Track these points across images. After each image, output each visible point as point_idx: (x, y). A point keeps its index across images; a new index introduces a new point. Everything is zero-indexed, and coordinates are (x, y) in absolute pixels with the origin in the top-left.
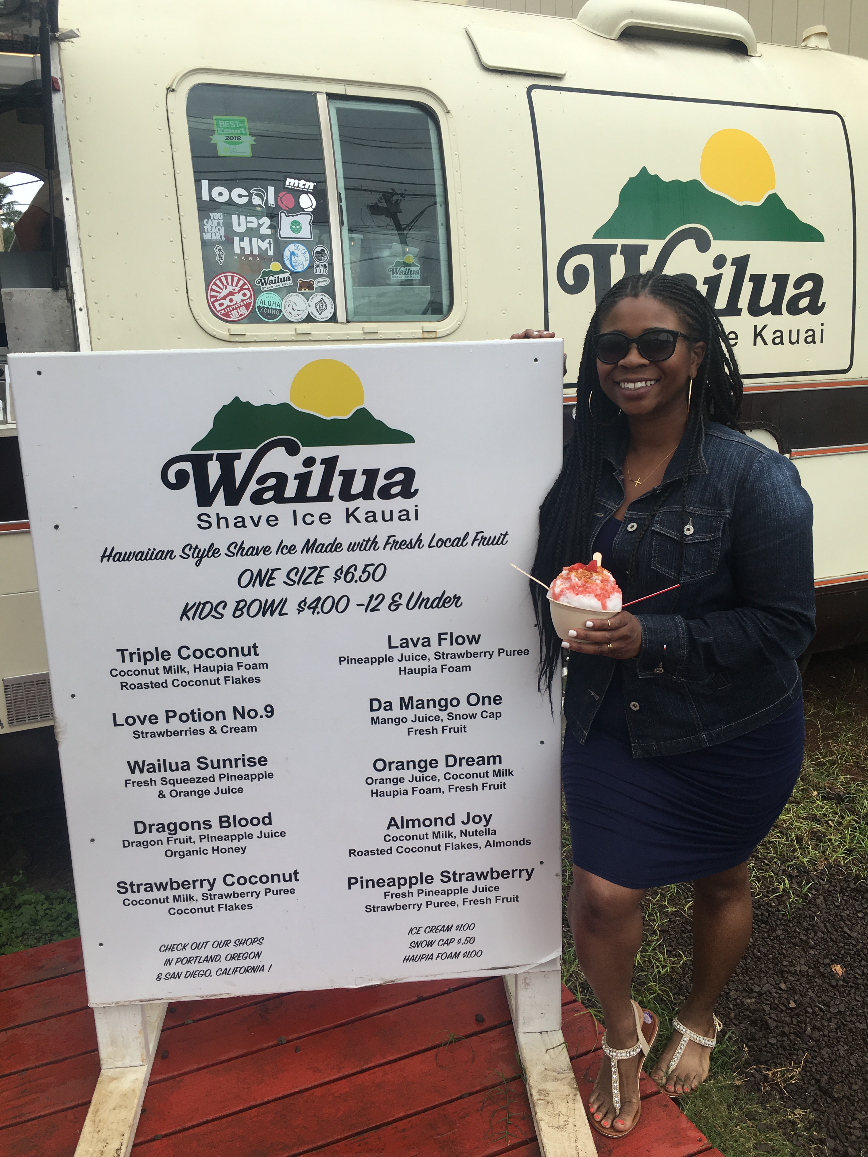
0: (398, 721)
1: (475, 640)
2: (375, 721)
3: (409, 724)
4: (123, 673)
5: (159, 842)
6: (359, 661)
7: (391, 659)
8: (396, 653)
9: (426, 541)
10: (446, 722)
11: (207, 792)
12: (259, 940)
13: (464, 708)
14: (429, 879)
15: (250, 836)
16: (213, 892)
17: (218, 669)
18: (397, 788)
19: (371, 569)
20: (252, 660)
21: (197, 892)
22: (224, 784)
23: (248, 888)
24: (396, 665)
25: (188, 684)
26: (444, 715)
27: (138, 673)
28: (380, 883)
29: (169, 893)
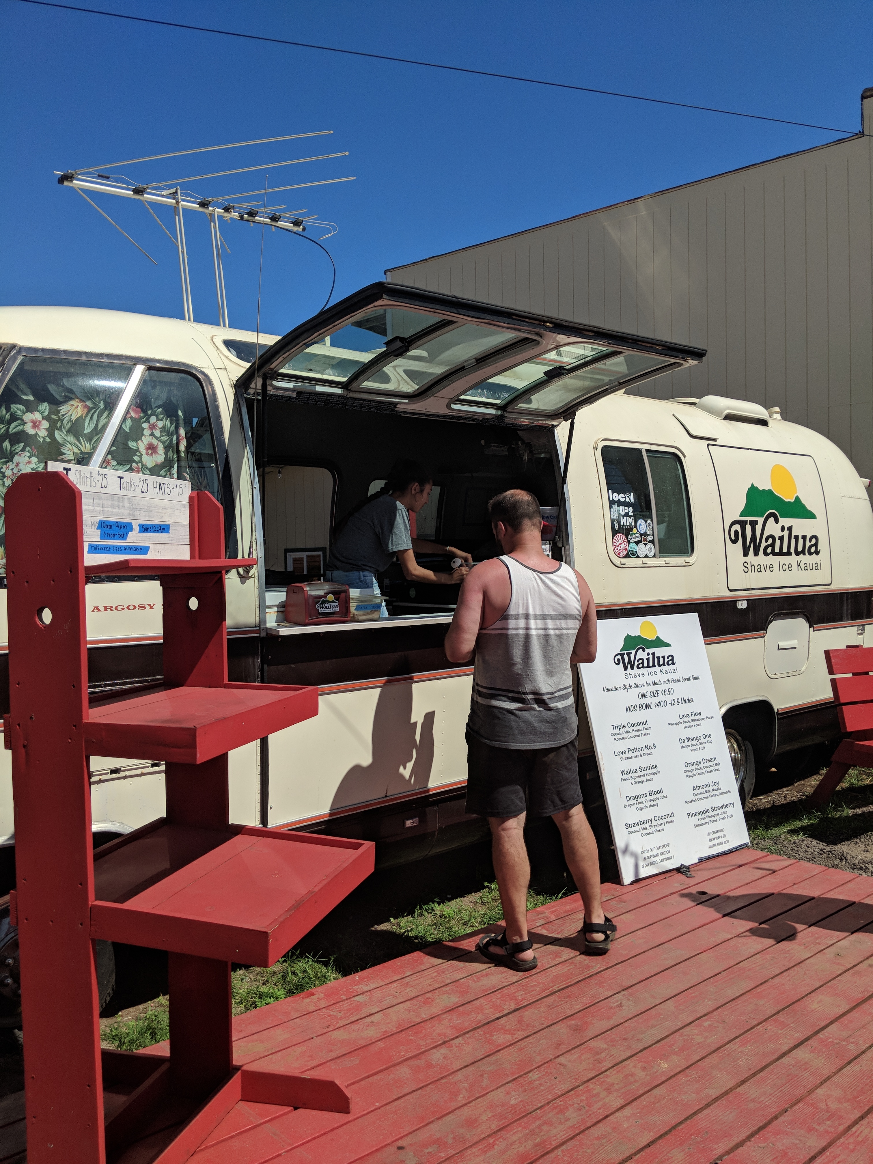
0: (688, 747)
1: (700, 714)
2: (682, 747)
3: (690, 748)
4: (615, 735)
5: (634, 804)
6: (673, 724)
7: (681, 723)
8: (682, 721)
9: (681, 680)
10: (700, 746)
11: (643, 781)
12: (668, 845)
13: (703, 740)
14: (708, 811)
15: (658, 799)
16: (652, 825)
17: (639, 731)
18: (692, 774)
19: (670, 690)
20: (646, 726)
21: (647, 825)
22: (648, 777)
23: (661, 821)
24: (682, 725)
25: (631, 737)
26: (698, 743)
27: (618, 734)
28: (696, 814)
29: (640, 827)
